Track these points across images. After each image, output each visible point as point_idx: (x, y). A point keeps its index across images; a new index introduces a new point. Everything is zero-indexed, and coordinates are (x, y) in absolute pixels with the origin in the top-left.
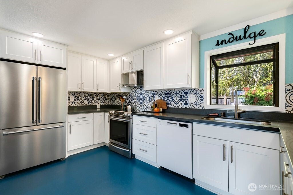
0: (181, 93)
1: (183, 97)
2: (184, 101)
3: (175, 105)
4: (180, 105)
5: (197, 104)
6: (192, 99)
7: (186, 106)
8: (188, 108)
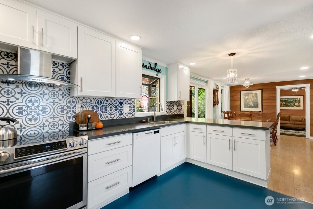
0: (116, 103)
1: (118, 107)
2: (119, 111)
3: (109, 116)
4: (115, 116)
5: (130, 114)
6: (126, 109)
7: (121, 116)
8: (123, 118)
